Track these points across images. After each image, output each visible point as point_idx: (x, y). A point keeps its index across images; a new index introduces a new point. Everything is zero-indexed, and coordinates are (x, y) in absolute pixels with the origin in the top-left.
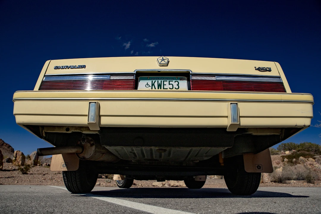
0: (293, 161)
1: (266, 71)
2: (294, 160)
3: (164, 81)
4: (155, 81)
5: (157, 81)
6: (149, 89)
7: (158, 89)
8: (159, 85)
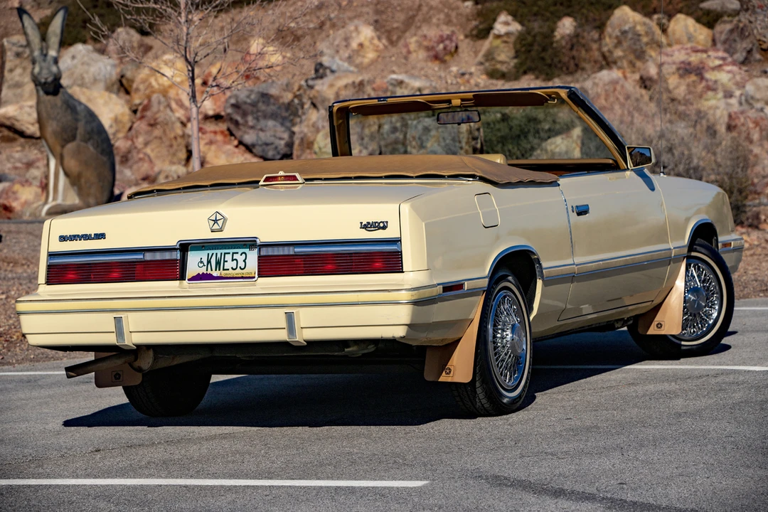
1: (379, 228)
4: (213, 254)
6: (203, 270)
7: (216, 270)
8: (218, 263)
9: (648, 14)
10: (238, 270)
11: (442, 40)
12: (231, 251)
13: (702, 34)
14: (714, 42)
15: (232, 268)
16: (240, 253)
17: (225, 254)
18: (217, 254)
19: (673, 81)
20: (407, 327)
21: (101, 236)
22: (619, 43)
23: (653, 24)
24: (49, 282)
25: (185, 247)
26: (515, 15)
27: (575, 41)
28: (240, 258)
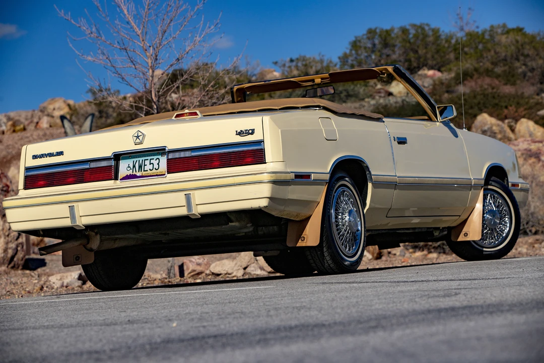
4: (136, 161)
6: (130, 172)
7: (139, 171)
8: (140, 167)
9: (502, 119)
10: (154, 171)
12: (149, 158)
13: (539, 132)
15: (150, 169)
16: (155, 159)
17: (145, 160)
18: (139, 161)
20: (268, 199)
21: (60, 153)
23: (505, 126)
24: (26, 188)
25: (118, 157)
28: (155, 162)
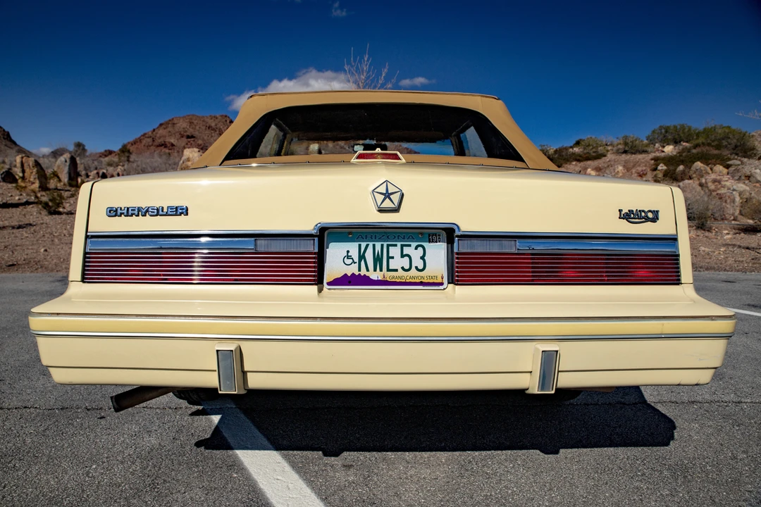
0: (678, 169)
1: (647, 219)
2: (681, 167)
3: (388, 246)
4: (367, 246)
5: (371, 244)
6: (352, 270)
7: (375, 270)
8: (378, 260)
9: (708, 165)
10: (413, 272)
11: (642, 171)
12: (399, 244)
13: (725, 171)
14: (728, 174)
15: (403, 268)
16: (414, 247)
18: (374, 246)
19: (710, 184)
22: (695, 172)
26: (665, 164)
27: (683, 172)
28: (416, 254)
